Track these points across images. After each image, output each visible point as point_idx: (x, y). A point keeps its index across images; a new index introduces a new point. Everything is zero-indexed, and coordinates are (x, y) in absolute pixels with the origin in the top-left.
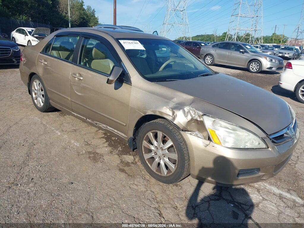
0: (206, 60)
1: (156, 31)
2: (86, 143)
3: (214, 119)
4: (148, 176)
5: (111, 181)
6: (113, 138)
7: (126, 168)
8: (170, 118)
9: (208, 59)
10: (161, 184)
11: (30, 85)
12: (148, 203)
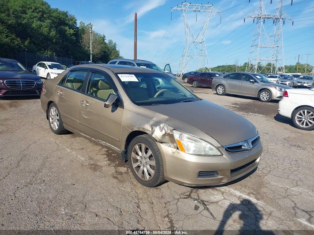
0: (218, 90)
1: (169, 64)
2: (90, 158)
3: (181, 133)
4: (135, 182)
5: (105, 184)
6: (113, 155)
7: (119, 176)
8: (149, 133)
9: (220, 89)
10: (145, 187)
11: (48, 112)
12: (130, 199)
